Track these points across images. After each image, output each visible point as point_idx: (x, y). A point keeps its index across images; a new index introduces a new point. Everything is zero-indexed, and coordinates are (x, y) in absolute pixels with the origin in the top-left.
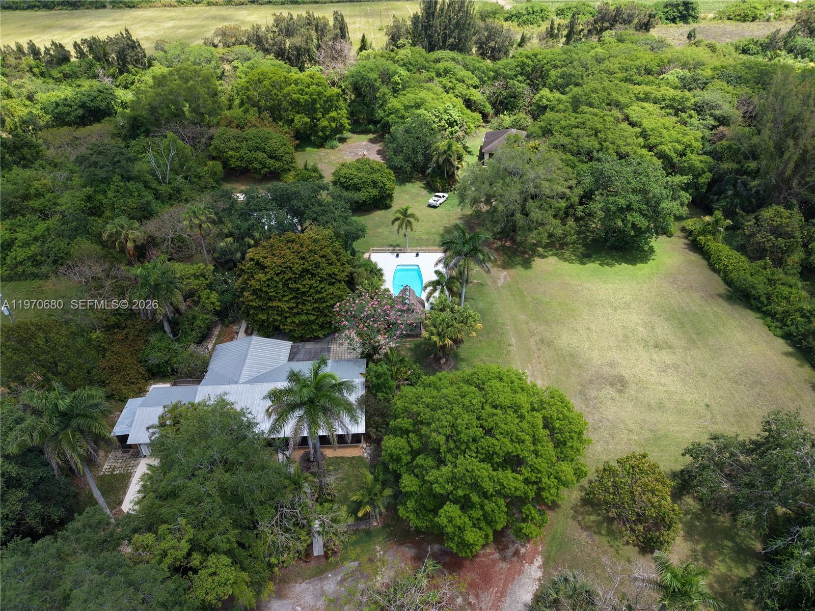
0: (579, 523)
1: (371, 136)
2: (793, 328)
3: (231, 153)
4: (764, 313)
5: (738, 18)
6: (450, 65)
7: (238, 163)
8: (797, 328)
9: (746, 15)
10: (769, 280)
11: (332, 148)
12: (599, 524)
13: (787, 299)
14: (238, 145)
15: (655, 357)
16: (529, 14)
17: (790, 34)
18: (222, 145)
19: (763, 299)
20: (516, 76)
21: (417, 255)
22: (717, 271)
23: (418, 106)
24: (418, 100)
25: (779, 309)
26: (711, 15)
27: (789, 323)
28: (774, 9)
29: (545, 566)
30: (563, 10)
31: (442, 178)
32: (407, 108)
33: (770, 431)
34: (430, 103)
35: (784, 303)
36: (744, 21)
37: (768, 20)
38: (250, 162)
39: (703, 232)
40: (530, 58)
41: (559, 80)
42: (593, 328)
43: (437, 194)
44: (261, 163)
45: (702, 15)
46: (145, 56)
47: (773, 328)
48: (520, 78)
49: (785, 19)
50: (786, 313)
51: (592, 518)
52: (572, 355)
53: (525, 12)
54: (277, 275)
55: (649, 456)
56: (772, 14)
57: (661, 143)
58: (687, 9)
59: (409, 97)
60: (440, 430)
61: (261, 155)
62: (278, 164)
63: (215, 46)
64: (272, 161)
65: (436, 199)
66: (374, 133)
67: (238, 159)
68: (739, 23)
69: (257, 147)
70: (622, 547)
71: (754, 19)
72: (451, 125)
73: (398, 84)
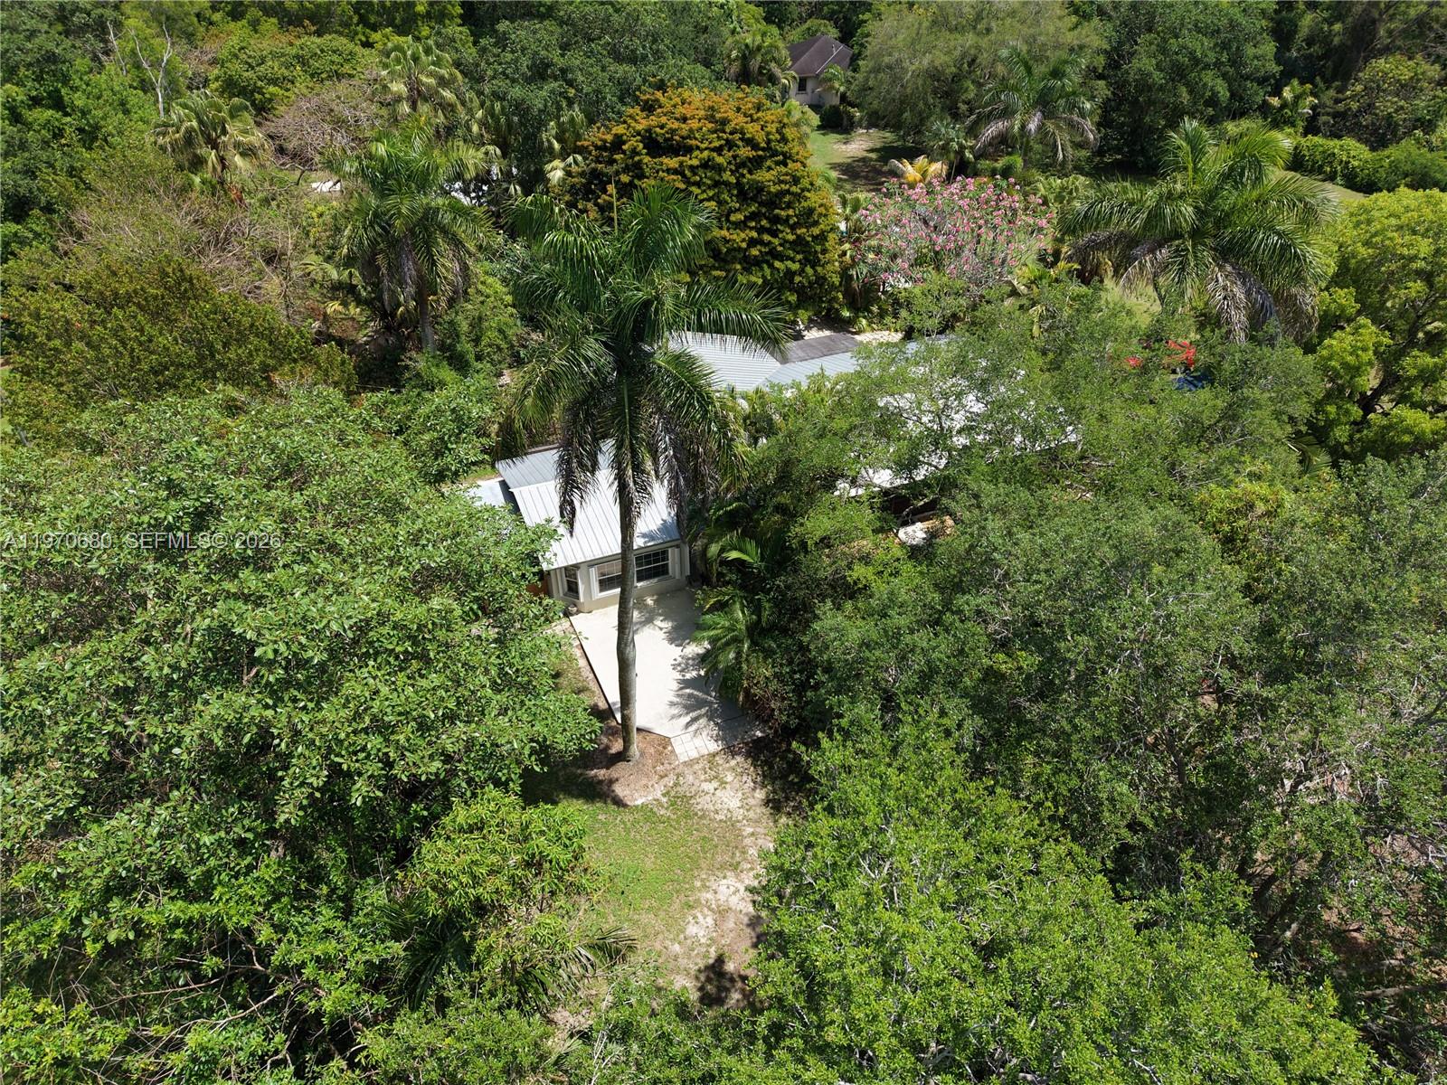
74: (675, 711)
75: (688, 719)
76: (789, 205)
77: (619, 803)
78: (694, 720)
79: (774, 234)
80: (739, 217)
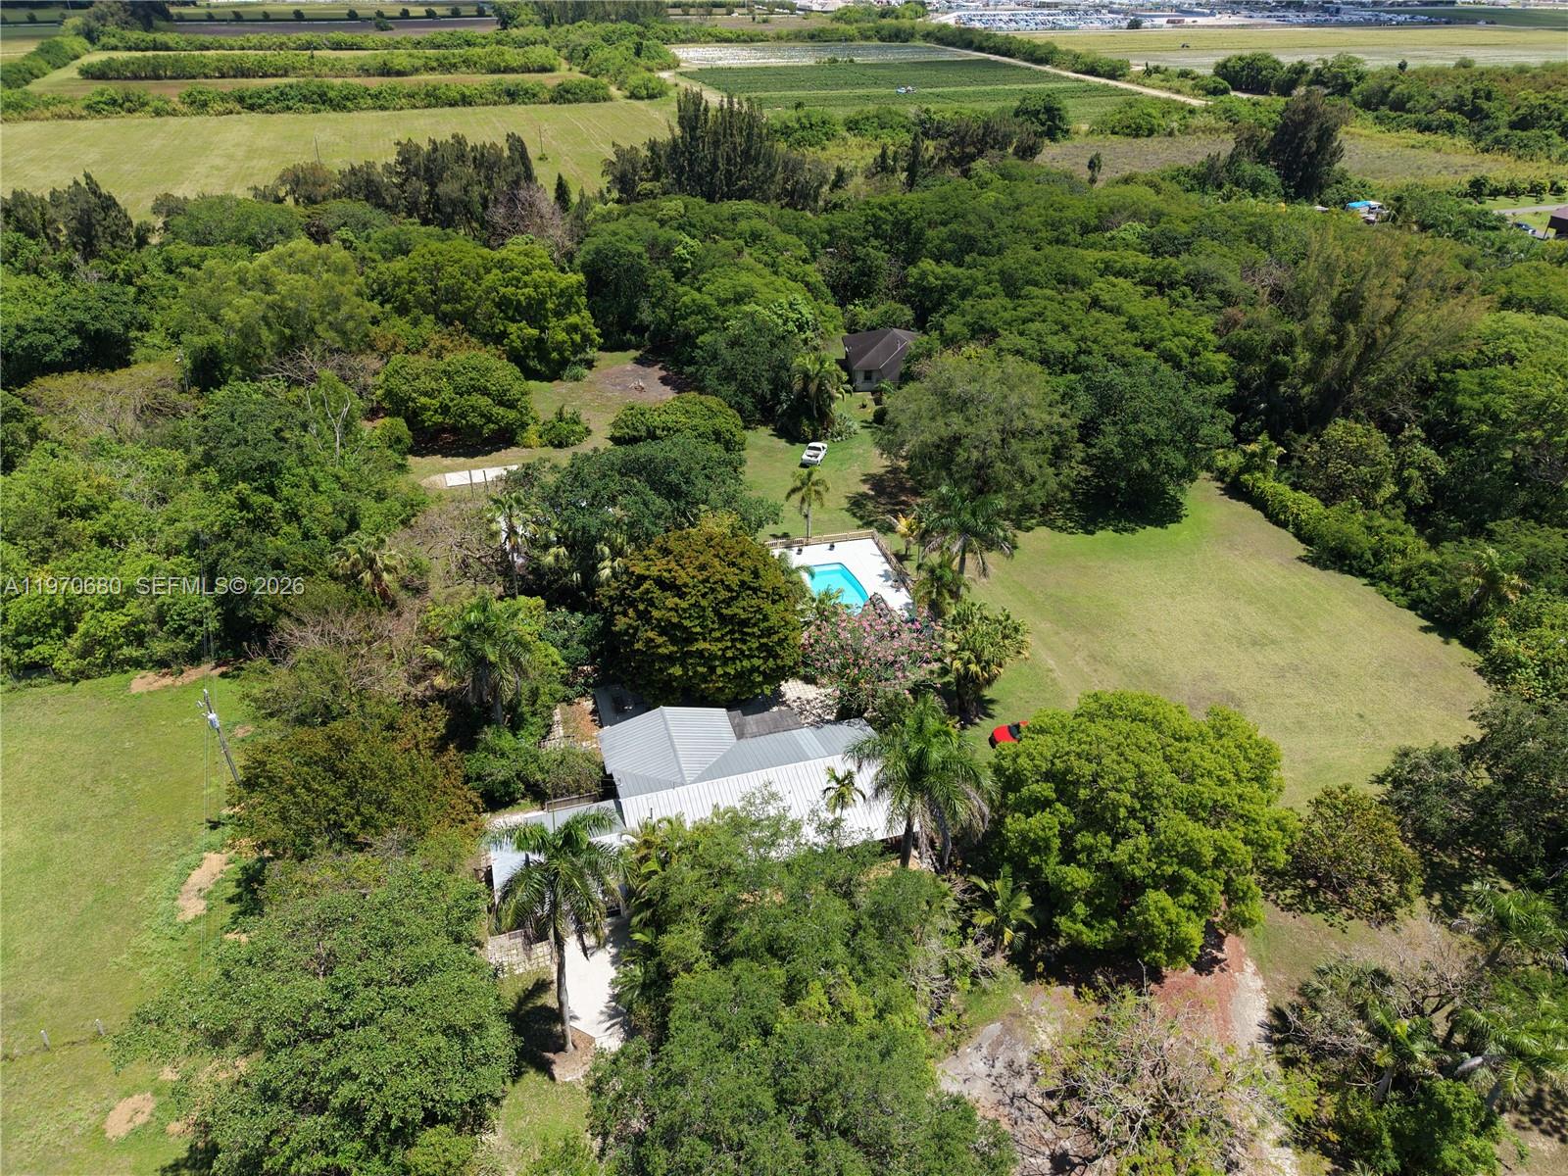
0: (1275, 902)
1: (634, 353)
2: (1423, 593)
3: (423, 400)
4: (1372, 576)
5: (1128, 131)
6: (758, 224)
7: (439, 418)
8: (1429, 592)
9: (1139, 127)
10: (1367, 528)
11: (577, 379)
12: (1302, 898)
13: (1403, 553)
14: (434, 385)
15: (1260, 658)
16: (803, 128)
17: (1233, 158)
18: (404, 388)
19: (1368, 555)
20: (866, 239)
21: (832, 547)
22: (1284, 525)
23: (739, 299)
24: (740, 289)
25: (1397, 568)
26: (1085, 127)
27: (1416, 585)
28: (1176, 117)
29: (1261, 969)
30: (857, 122)
31: (810, 418)
32: (723, 303)
33: (1490, 726)
34: (765, 293)
35: (1398, 559)
36: (1137, 136)
37: (1171, 134)
38: (463, 415)
39: (1247, 468)
40: (887, 210)
41: (949, 245)
42: (1155, 628)
43: (811, 444)
44: (482, 415)
45: (1073, 127)
46: (130, 223)
47: (1393, 597)
48: (875, 243)
49: (1195, 132)
50: (1408, 572)
51: (1289, 892)
52: (1146, 673)
53: (797, 126)
54: (704, 596)
55: (1354, 788)
56: (1175, 125)
57: (1162, 339)
58: (1052, 119)
59: (722, 284)
60: (1121, 786)
61: (484, 402)
62: (512, 415)
63: (280, 201)
64: (501, 410)
65: (812, 453)
66: (637, 348)
67: (436, 411)
68: (1130, 139)
69: (473, 386)
70: (1346, 924)
71: (1151, 133)
72: (801, 328)
73: (686, 261)
74: (602, 1018)
75: (608, 1024)
76: (755, 625)
77: (552, 1078)
78: (613, 1025)
79: (744, 642)
80: (718, 634)
